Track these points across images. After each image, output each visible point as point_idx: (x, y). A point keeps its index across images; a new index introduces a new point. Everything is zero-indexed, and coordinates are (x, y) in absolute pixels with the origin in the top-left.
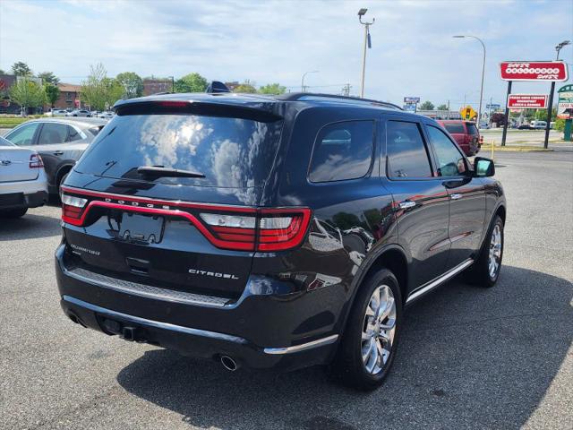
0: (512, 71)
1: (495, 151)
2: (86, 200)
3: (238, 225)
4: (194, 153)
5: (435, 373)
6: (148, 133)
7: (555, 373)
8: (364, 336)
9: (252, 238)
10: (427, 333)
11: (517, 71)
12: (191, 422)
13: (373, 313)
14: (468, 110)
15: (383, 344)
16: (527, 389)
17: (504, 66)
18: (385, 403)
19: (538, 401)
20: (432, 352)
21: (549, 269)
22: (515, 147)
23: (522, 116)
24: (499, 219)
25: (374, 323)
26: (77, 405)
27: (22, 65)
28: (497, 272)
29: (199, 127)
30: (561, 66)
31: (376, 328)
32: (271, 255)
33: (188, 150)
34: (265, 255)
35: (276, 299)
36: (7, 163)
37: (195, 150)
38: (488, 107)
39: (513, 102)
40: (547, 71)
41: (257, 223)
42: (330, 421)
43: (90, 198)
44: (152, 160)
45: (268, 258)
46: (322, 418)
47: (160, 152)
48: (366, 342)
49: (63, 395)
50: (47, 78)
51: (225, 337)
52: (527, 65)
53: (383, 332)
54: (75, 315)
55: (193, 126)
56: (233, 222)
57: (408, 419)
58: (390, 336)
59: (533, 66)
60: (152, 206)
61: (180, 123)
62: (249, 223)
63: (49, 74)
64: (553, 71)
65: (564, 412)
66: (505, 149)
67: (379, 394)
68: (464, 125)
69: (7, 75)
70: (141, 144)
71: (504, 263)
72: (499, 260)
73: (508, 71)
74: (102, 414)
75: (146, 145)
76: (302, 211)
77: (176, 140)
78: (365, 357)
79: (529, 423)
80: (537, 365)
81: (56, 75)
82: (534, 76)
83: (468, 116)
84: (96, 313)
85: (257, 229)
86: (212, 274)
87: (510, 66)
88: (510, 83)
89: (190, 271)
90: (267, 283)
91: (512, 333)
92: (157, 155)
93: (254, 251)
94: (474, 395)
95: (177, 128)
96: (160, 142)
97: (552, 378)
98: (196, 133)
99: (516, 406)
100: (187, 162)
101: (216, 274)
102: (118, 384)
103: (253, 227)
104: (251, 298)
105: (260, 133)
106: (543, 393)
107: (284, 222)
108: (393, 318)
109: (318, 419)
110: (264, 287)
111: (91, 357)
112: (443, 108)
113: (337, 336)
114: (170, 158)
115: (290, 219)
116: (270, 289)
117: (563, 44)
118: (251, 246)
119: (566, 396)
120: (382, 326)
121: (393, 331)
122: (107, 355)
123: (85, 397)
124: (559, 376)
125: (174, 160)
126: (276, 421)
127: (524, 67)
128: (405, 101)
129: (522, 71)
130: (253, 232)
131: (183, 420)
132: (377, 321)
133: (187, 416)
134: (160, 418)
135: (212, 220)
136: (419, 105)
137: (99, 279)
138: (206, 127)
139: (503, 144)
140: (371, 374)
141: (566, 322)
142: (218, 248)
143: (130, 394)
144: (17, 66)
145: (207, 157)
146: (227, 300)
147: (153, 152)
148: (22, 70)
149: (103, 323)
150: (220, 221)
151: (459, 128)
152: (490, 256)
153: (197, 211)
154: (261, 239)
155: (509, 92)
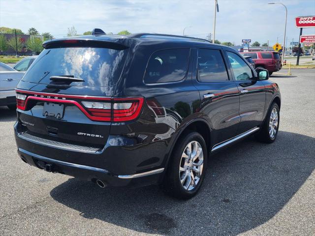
0: (302, 22)
1: (291, 69)
2: (26, 96)
3: (102, 108)
4: (91, 69)
5: (227, 190)
6: (68, 56)
7: (297, 190)
8: (181, 169)
9: (109, 115)
10: (228, 168)
11: (306, 22)
12: (84, 216)
13: (187, 157)
14: (277, 46)
15: (195, 173)
16: (278, 199)
17: (298, 20)
18: (194, 206)
19: (283, 206)
20: (227, 179)
21: (308, 133)
22: (304, 66)
23: (311, 48)
24: (276, 104)
25: (189, 162)
26: (25, 207)
27: (33, 29)
28: (275, 135)
29: (94, 53)
31: (190, 165)
32: (122, 124)
33: (88, 67)
34: (119, 124)
35: (125, 148)
36: (10, 80)
37: (92, 68)
38: (291, 44)
39: (303, 40)
41: (112, 106)
42: (161, 216)
43: (28, 95)
44: (69, 72)
45: (121, 125)
46: (156, 214)
47: (74, 67)
48: (183, 173)
49: (19, 201)
50: (47, 36)
51: (97, 169)
52: (312, 18)
53: (195, 167)
54: (25, 158)
55: (91, 53)
56: (99, 106)
57: (205, 214)
58: (200, 169)
59: (314, 18)
60: (57, 98)
61: (85, 51)
62: (107, 106)
63: (47, 34)
65: (296, 212)
66: (299, 67)
67: (192, 201)
68: (272, 54)
69: (26, 35)
70: (64, 62)
71: (279, 130)
72: (277, 128)
73: (300, 22)
74: (37, 211)
75: (66, 63)
76: (138, 99)
77: (83, 60)
78: (182, 181)
79: (275, 217)
80: (287, 186)
81: (51, 34)
83: (277, 49)
84: (33, 157)
85: (112, 110)
86: (90, 135)
87: (301, 19)
88: (301, 29)
89: (78, 133)
90: (121, 139)
91: (277, 168)
92: (72, 69)
93: (111, 122)
94: (246, 202)
95: (83, 53)
96: (73, 60)
97: (294, 193)
98: (92, 57)
99: (269, 208)
100: (88, 74)
101: (92, 135)
102: (50, 196)
103: (110, 108)
104: (110, 148)
105: (120, 57)
106: (287, 201)
107: (128, 106)
108: (202, 159)
109: (154, 214)
110: (119, 142)
111: (39, 182)
112: (265, 45)
113: (163, 169)
114: (79, 71)
115: (131, 104)
116: (122, 142)
118: (109, 119)
119: (300, 203)
120: (194, 164)
121: (202, 166)
122: (48, 181)
123: (30, 202)
124: (299, 192)
125: (81, 72)
126: (130, 216)
127: (310, 20)
128: (243, 41)
129: (308, 22)
130: (110, 111)
131: (80, 215)
132: (191, 161)
133: (83, 213)
134: (68, 214)
135: (88, 105)
136: (251, 44)
137: (34, 139)
138: (97, 54)
139: (298, 64)
140: (187, 191)
141: (311, 162)
142: (93, 120)
143: (55, 201)
144: (31, 30)
145: (96, 72)
146: (98, 149)
147: (69, 67)
148: (33, 32)
149: (36, 163)
150: (93, 106)
151: (269, 55)
152: (270, 126)
153: (80, 100)
154: (115, 115)
155: (301, 34)
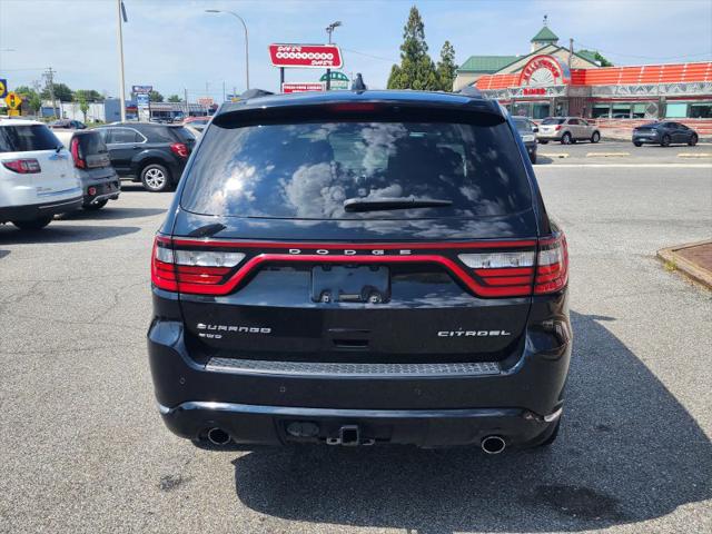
0: (283, 55)
9: (528, 280)
11: (289, 56)
17: (274, 50)
30: (334, 51)
40: (320, 56)
41: (536, 259)
52: (299, 49)
59: (305, 50)
64: (327, 56)
73: (280, 55)
82: (308, 62)
85: (536, 267)
87: (279, 49)
88: (282, 69)
89: (440, 334)
93: (532, 295)
101: (480, 333)
103: (530, 264)
112: (174, 99)
117: (334, 25)
118: (526, 290)
127: (296, 52)
128: (134, 90)
129: (295, 56)
155: (283, 81)
